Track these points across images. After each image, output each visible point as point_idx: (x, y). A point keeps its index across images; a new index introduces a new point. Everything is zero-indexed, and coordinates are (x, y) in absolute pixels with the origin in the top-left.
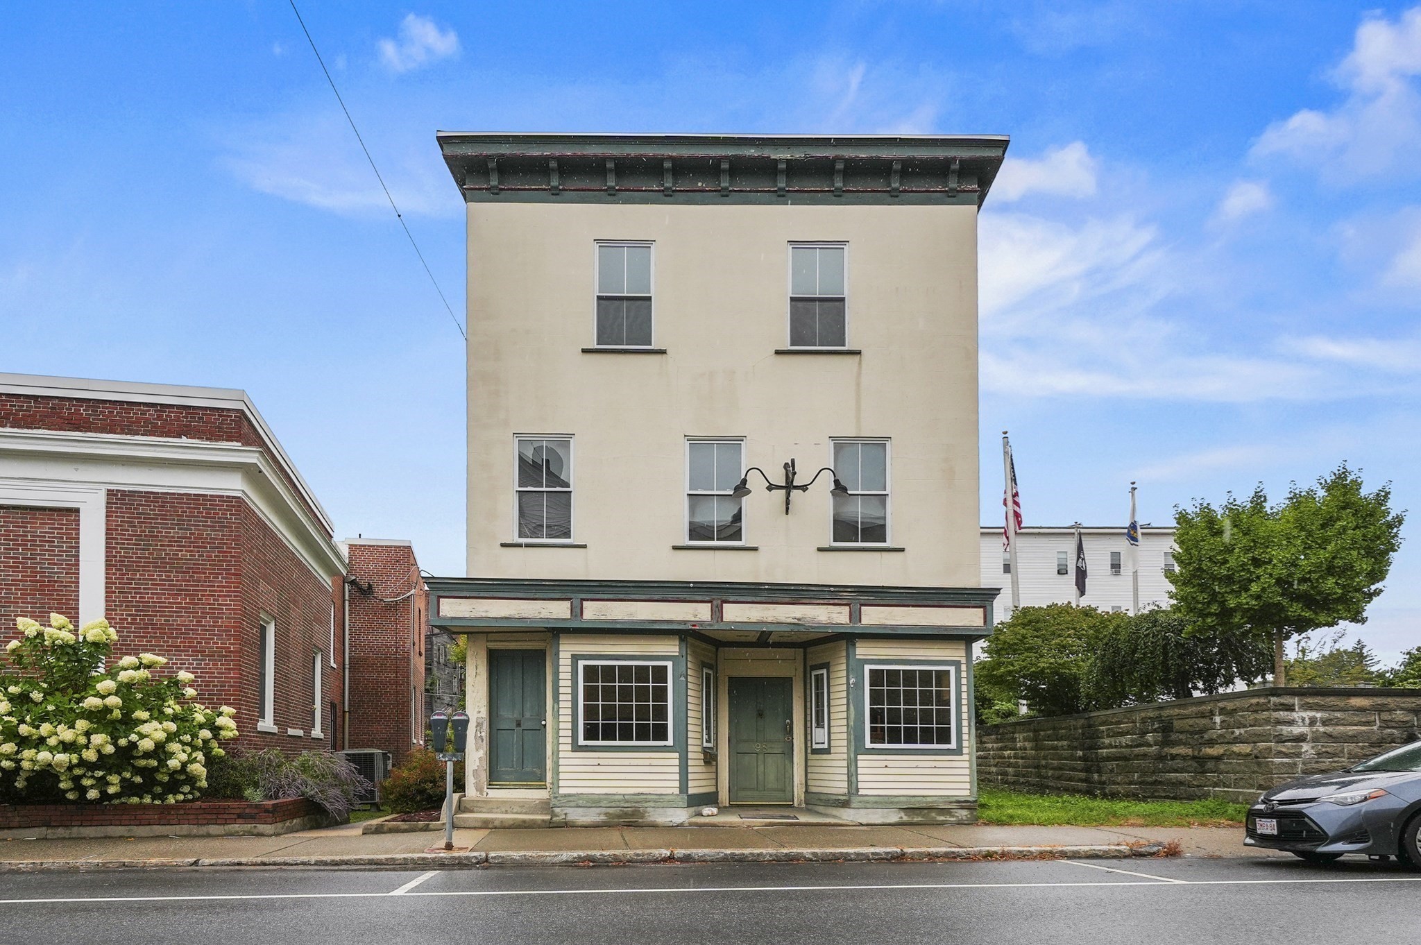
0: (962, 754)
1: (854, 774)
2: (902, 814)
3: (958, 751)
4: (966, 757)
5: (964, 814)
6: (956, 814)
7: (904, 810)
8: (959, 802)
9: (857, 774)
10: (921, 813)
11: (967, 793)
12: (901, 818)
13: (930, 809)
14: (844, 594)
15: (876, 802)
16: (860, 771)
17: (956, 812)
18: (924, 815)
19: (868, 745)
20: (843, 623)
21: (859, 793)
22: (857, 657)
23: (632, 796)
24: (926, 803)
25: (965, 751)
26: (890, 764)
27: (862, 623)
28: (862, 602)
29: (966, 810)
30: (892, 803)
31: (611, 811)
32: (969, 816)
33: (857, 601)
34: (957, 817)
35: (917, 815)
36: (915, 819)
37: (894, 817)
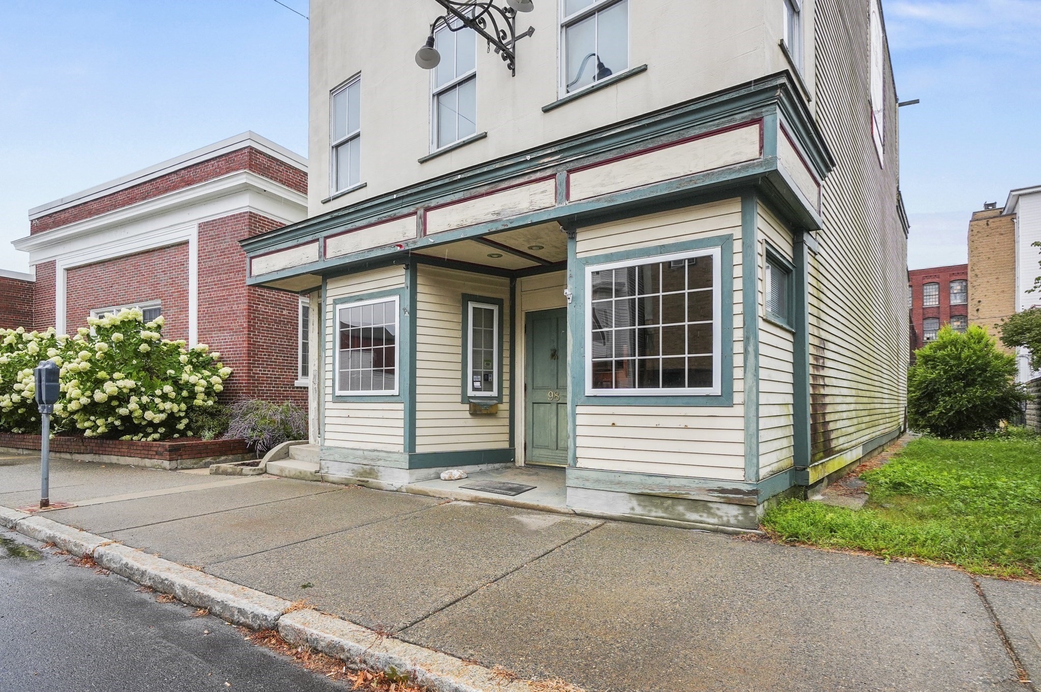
0: (731, 405)
1: (571, 435)
2: (634, 503)
3: (725, 400)
4: (739, 410)
5: (731, 513)
6: (719, 513)
7: (638, 496)
8: (723, 491)
9: (575, 436)
10: (662, 503)
11: (739, 475)
12: (633, 509)
13: (676, 498)
14: (546, 160)
15: (598, 481)
16: (579, 430)
17: (718, 509)
18: (667, 509)
19: (589, 390)
20: (547, 206)
21: (578, 465)
22: (579, 256)
23: (371, 453)
24: (670, 488)
25: (738, 398)
26: (619, 421)
27: (571, 199)
28: (571, 166)
29: (736, 507)
30: (619, 483)
31: (355, 467)
32: (740, 518)
33: (563, 167)
34: (721, 517)
35: (656, 506)
36: (653, 514)
37: (623, 507)
